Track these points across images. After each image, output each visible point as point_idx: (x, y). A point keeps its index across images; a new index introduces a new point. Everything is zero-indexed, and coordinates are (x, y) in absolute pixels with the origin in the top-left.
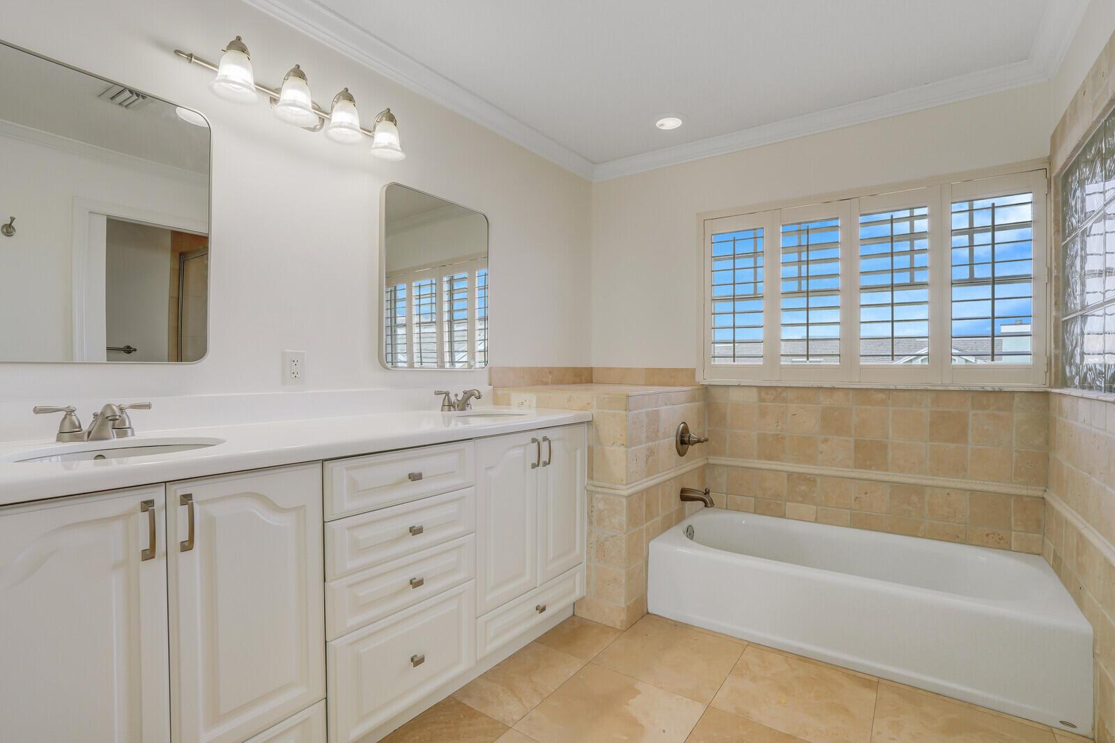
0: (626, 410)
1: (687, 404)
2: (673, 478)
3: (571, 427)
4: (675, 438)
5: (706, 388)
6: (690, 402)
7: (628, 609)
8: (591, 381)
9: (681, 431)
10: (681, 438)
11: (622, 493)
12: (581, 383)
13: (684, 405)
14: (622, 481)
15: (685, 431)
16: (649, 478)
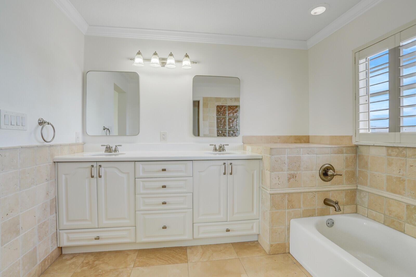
0: (270, 155)
1: (332, 155)
2: (315, 192)
3: (249, 160)
4: (319, 171)
5: (357, 146)
6: (336, 154)
7: (271, 246)
8: (308, 142)
9: (325, 168)
10: (324, 172)
11: (268, 192)
12: (301, 143)
13: (329, 155)
14: (269, 187)
15: (329, 169)
16: (290, 189)
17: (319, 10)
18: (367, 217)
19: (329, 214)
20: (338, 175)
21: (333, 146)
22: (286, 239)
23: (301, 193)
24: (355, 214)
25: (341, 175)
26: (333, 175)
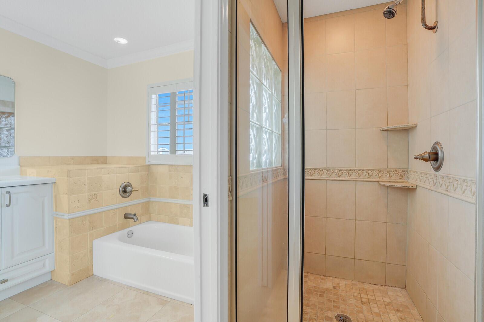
0: (68, 177)
1: (130, 173)
2: (116, 209)
3: (38, 185)
4: (119, 190)
5: (149, 165)
6: (133, 173)
7: (73, 274)
8: (106, 163)
9: (124, 186)
10: (124, 189)
11: (67, 217)
12: (98, 164)
13: (127, 174)
14: (67, 211)
15: (127, 186)
16: (91, 210)
17: (123, 41)
18: (158, 221)
19: (129, 227)
20: (135, 190)
21: (131, 166)
22: (89, 262)
23: (102, 212)
24: (149, 222)
25: (138, 190)
26: (131, 191)
